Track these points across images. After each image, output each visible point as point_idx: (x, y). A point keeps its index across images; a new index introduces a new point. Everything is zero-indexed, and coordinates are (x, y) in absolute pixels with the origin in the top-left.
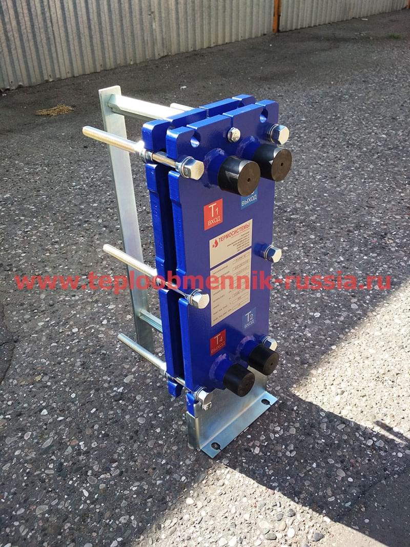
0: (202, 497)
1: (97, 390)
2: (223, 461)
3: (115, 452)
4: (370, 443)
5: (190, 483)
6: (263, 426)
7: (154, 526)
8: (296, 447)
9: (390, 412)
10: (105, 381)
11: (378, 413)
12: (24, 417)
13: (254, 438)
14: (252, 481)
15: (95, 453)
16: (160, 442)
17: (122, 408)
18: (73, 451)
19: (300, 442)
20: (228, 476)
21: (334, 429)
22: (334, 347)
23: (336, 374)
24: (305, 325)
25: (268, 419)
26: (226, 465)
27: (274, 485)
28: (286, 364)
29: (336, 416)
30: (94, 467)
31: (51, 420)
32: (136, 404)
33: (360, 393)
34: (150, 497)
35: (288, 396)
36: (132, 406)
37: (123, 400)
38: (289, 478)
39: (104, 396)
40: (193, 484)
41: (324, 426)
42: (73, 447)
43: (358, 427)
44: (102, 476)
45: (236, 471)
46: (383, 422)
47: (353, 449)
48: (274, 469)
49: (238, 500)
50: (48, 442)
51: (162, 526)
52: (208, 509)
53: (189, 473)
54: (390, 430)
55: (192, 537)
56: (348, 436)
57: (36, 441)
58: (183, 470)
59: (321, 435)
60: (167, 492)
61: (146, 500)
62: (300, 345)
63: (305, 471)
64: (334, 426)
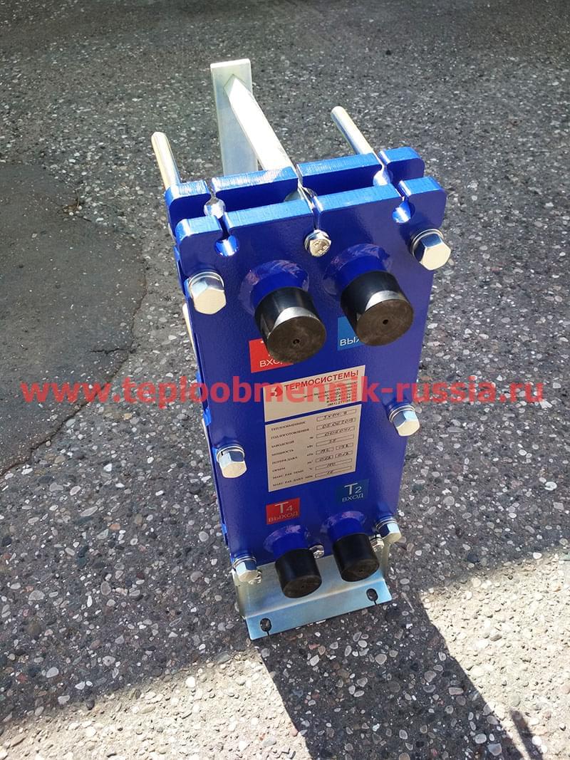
0: (209, 685)
1: (180, 466)
2: (263, 651)
3: (149, 566)
4: (481, 739)
5: (206, 656)
6: (346, 629)
7: (134, 689)
8: (368, 686)
9: (549, 707)
10: (196, 457)
11: (527, 700)
13: (321, 641)
14: (280, 701)
15: (129, 553)
16: (207, 580)
17: (192, 507)
18: (108, 538)
19: (380, 682)
20: (256, 676)
21: (442, 688)
22: (537, 555)
23: (509, 603)
24: (518, 496)
25: (359, 621)
26: (263, 659)
27: (304, 723)
28: (443, 549)
29: (459, 670)
30: (117, 573)
31: (108, 483)
32: (212, 509)
33: (523, 654)
34: (152, 649)
35: (412, 601)
36: (205, 509)
37: (200, 496)
38: (329, 725)
39: (182, 478)
40: (208, 661)
41: (431, 677)
42: (110, 533)
43: (480, 705)
44: (118, 589)
45: (269, 675)
46: (526, 718)
47: (449, 735)
48: (318, 700)
49: (247, 716)
50: (90, 512)
51: (142, 696)
52: (206, 706)
53: (213, 643)
54: (526, 735)
55: (164, 731)
56: (457, 711)
57: (79, 502)
58: (209, 634)
59: (416, 687)
60: (174, 654)
61: (145, 650)
62: (486, 527)
63: (357, 727)
64: (445, 685)
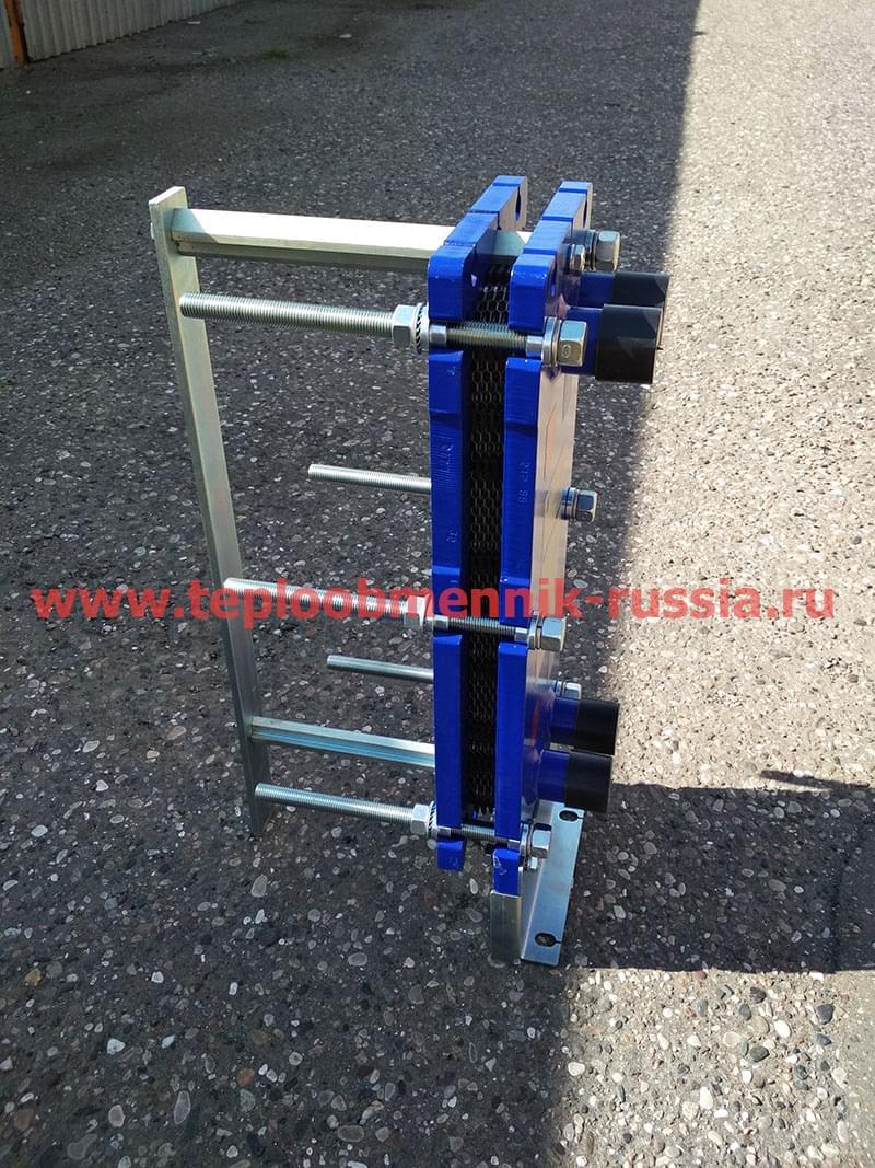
0: (592, 1048)
1: (206, 941)
2: (577, 962)
3: (356, 1052)
4: (780, 813)
5: (549, 1033)
6: (596, 863)
7: (549, 1152)
8: (677, 876)
9: (771, 745)
10: (210, 912)
11: (754, 758)
12: (72, 1079)
13: (598, 893)
14: (656, 973)
15: (312, 1074)
16: (432, 984)
17: (296, 954)
18: (258, 1096)
19: (677, 863)
20: (607, 985)
21: (710, 814)
22: (603, 670)
23: (643, 717)
25: (593, 846)
26: (588, 966)
27: (693, 960)
29: (697, 791)
30: (334, 1105)
31: (146, 1058)
32: (319, 931)
33: (703, 736)
34: (496, 1101)
36: (314, 939)
37: (285, 936)
38: (707, 935)
39: (233, 947)
40: (557, 1034)
41: (692, 816)
42: (250, 1087)
43: (743, 795)
44: (366, 1114)
45: (613, 970)
46: (771, 769)
47: (764, 836)
48: (672, 931)
49: (657, 1018)
50: (182, 1108)
51: (563, 1143)
52: (620, 1064)
53: (533, 1017)
54: (790, 778)
55: (632, 1133)
56: (741, 816)
57: (147, 1118)
58: (517, 1016)
59: (699, 835)
60: (522, 1074)
61: (492, 1113)
63: (722, 910)
64: (707, 810)
